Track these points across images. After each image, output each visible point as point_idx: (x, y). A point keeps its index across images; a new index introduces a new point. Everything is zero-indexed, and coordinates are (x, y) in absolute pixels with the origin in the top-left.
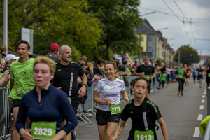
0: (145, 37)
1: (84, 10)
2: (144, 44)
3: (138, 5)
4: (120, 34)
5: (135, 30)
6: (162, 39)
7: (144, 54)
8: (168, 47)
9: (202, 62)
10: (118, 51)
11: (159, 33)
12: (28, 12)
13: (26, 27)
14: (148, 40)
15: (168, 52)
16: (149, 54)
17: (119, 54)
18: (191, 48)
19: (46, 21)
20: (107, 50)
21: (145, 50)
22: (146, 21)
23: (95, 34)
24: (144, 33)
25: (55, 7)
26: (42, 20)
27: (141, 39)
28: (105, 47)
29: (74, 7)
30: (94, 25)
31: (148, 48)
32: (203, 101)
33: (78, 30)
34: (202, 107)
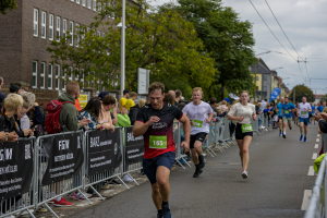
0: (260, 76)
1: (198, 50)
2: (259, 84)
3: (253, 43)
4: (235, 74)
5: (250, 68)
6: (277, 78)
7: (259, 93)
8: (284, 86)
9: (317, 102)
10: (233, 90)
11: (275, 73)
12: (145, 53)
13: (143, 67)
14: (263, 79)
15: (283, 91)
16: (264, 93)
17: (235, 93)
18: (306, 88)
19: (161, 60)
20: (222, 90)
21: (260, 89)
22: (261, 61)
23: (209, 74)
24: (259, 72)
25: (170, 47)
26: (158, 60)
27: (256, 79)
28: (220, 86)
29: (189, 47)
30: (208, 65)
31: (263, 87)
32: (318, 140)
33: (192, 69)
34: (317, 146)
